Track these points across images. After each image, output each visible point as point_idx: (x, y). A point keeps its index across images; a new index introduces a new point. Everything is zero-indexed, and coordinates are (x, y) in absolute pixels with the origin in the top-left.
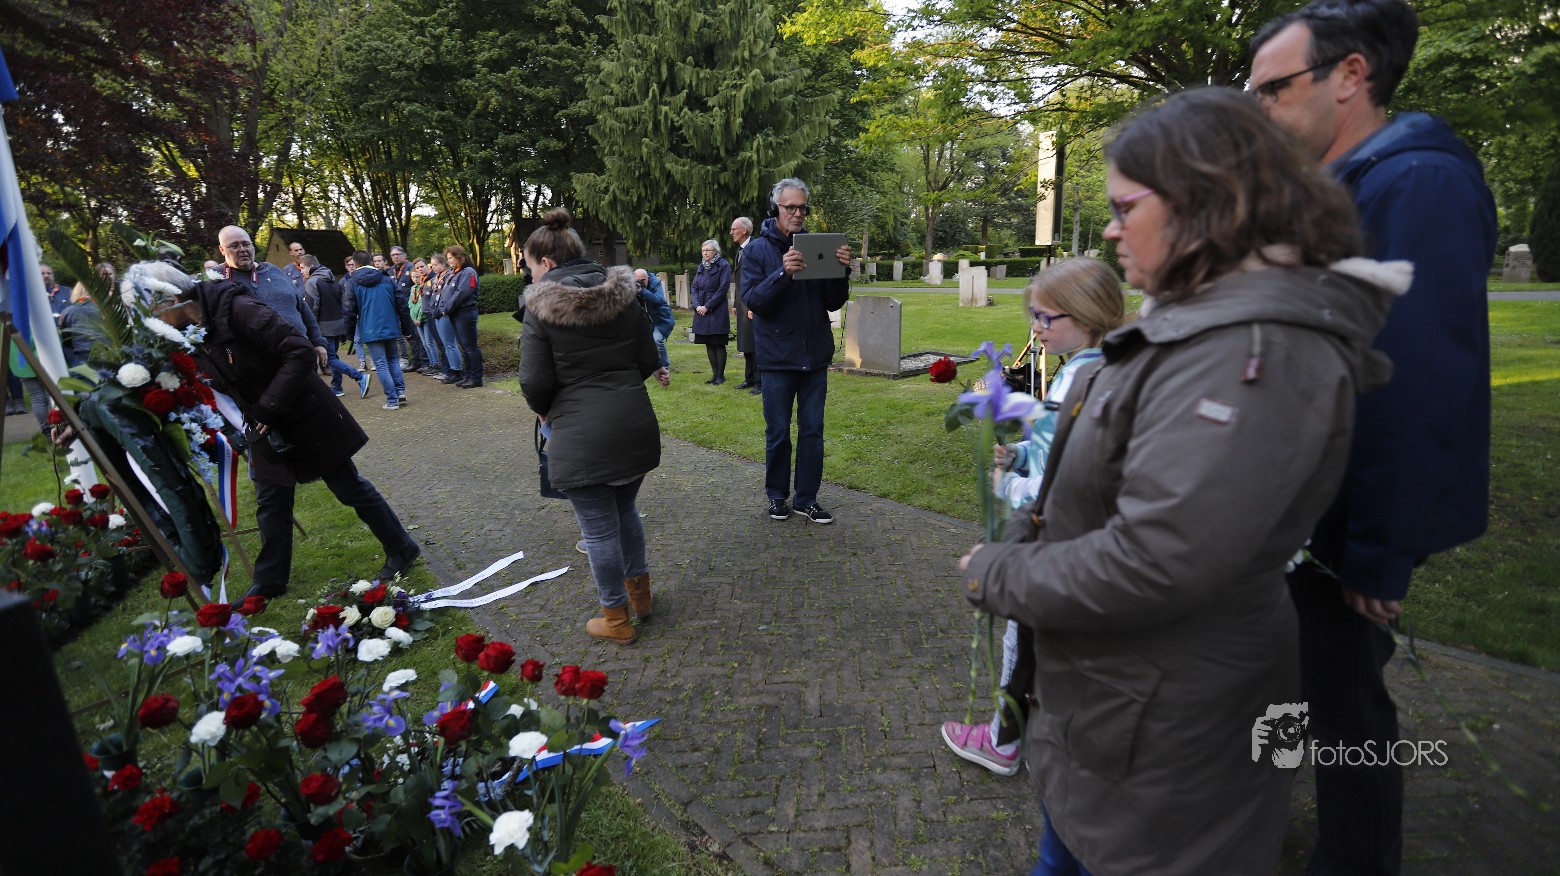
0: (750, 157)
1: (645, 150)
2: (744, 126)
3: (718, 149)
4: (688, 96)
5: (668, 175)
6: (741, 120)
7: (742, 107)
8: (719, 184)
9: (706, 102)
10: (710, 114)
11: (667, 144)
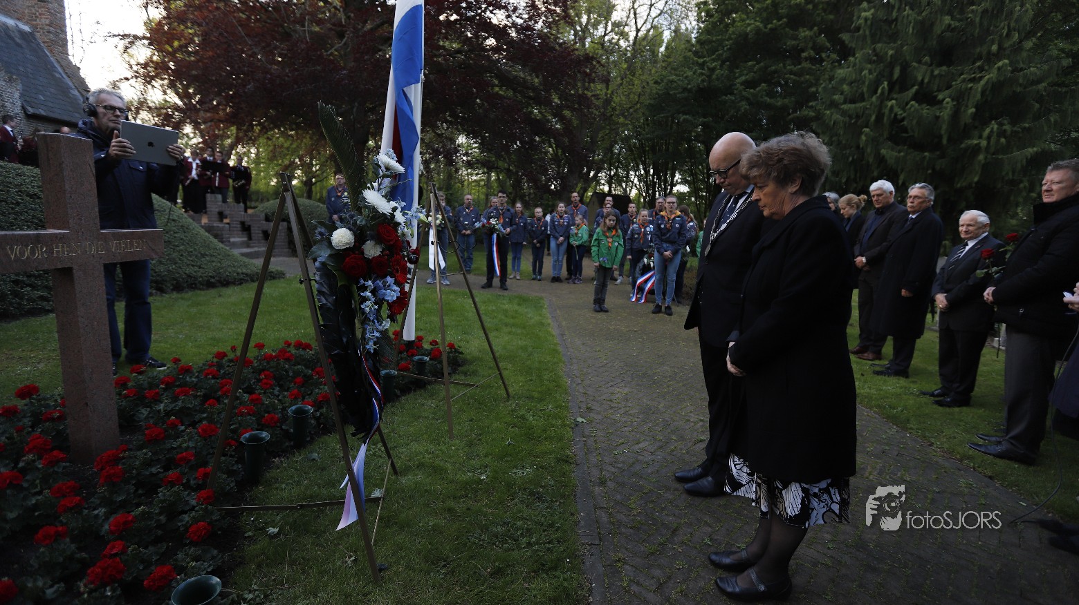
0: (978, 145)
1: (863, 138)
2: (975, 116)
3: (940, 137)
4: (917, 92)
5: (881, 160)
6: (973, 110)
7: (979, 96)
8: (934, 169)
9: (936, 97)
10: (938, 106)
11: (886, 135)
